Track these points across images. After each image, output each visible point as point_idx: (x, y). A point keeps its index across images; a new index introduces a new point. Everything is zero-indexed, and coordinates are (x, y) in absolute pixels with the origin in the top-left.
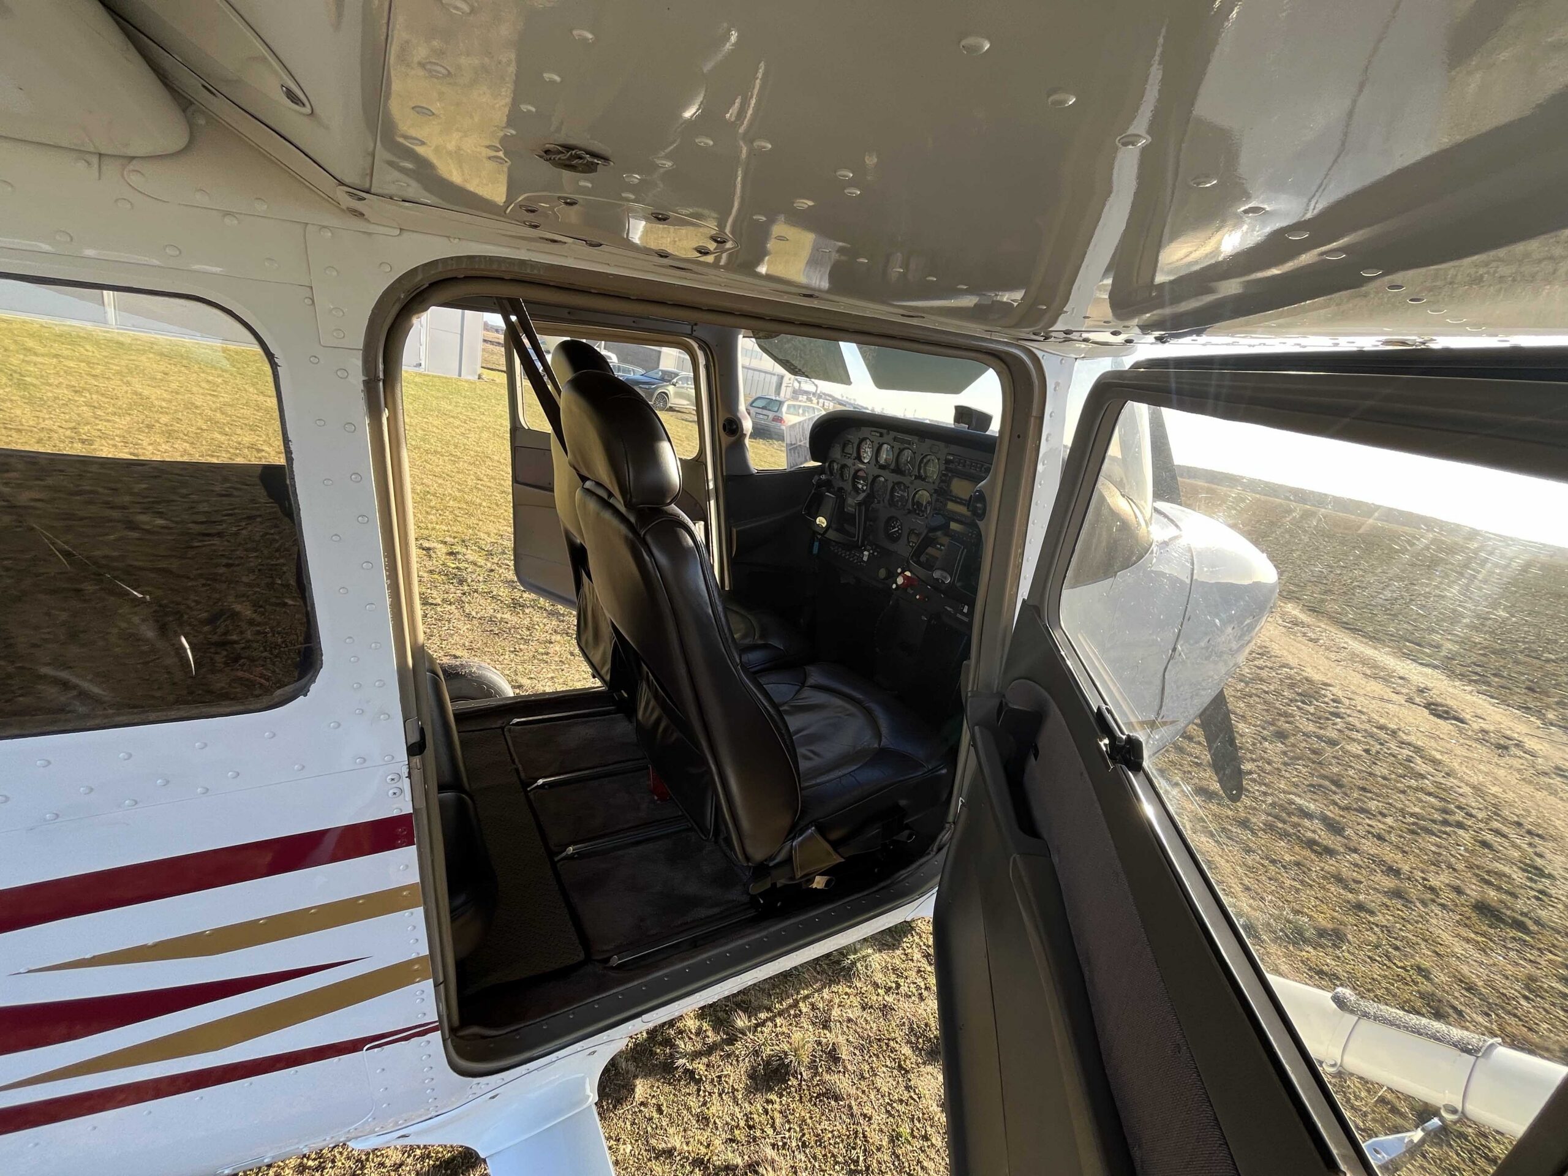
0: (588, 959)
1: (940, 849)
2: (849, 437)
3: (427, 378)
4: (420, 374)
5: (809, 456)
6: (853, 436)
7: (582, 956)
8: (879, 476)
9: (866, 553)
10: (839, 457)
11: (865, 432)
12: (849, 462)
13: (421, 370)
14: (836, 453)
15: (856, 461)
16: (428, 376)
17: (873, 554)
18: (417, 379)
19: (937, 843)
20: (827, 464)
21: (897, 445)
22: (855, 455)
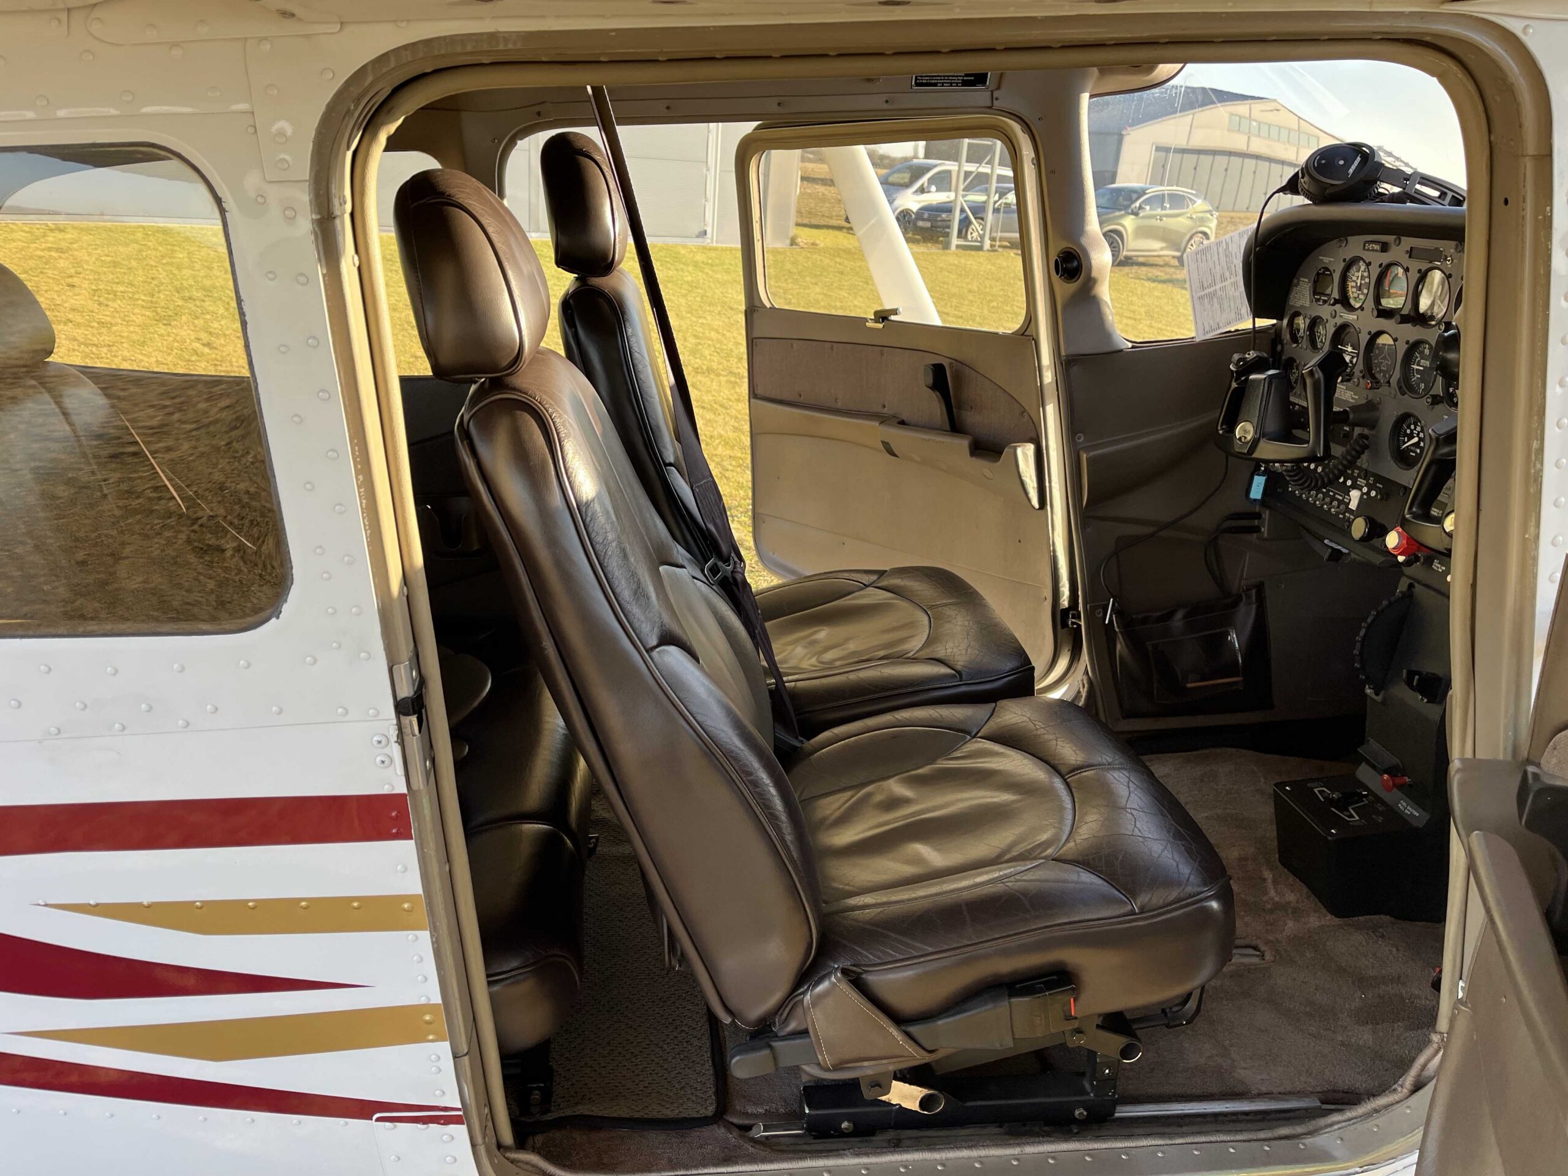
0: (718, 1117)
1: (1418, 1087)
2: (1326, 260)
3: (713, 254)
4: (704, 248)
5: (1245, 308)
6: (1332, 259)
7: (710, 1110)
8: (1379, 333)
9: (1355, 495)
10: (1307, 304)
11: (1354, 246)
12: (1325, 311)
13: (707, 241)
14: (1302, 296)
15: (1338, 307)
16: (715, 249)
17: (1368, 493)
18: (700, 257)
19: (1413, 1072)
20: (1285, 322)
21: (1416, 265)
22: (1336, 295)
